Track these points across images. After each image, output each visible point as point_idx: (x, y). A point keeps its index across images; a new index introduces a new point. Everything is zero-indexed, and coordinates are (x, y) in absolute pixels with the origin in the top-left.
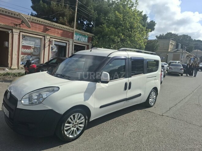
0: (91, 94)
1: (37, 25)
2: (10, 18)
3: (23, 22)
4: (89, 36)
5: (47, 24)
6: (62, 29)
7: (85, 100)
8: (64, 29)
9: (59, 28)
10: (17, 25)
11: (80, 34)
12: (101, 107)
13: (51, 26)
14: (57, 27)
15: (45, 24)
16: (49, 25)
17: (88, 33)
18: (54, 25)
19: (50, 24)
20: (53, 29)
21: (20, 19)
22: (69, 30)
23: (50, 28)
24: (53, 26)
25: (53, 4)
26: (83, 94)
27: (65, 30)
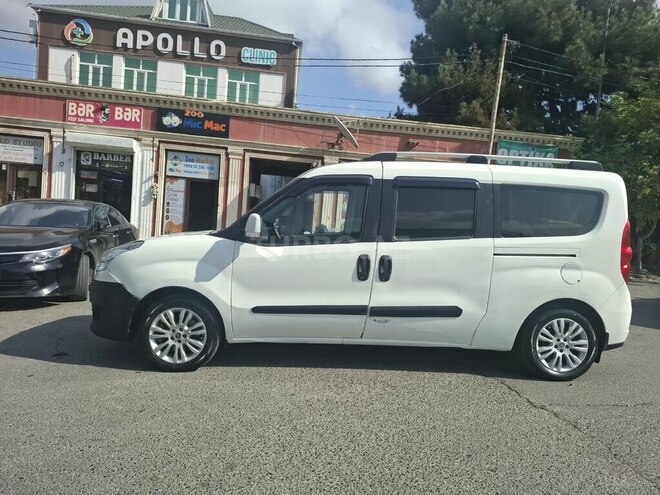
0: (221, 268)
1: (383, 137)
2: (321, 132)
3: (341, 135)
4: (562, 147)
5: (409, 132)
6: (456, 136)
7: (197, 279)
8: (462, 137)
9: (445, 135)
10: (333, 145)
11: (523, 145)
12: (256, 310)
13: (421, 133)
14: (440, 135)
15: (404, 131)
16: (415, 132)
17: (559, 138)
18: (431, 130)
19: (419, 129)
20: (428, 143)
21: (336, 129)
22: (479, 139)
23: (416, 141)
24: (426, 133)
25: (444, 69)
26: (194, 265)
27: (468, 137)
